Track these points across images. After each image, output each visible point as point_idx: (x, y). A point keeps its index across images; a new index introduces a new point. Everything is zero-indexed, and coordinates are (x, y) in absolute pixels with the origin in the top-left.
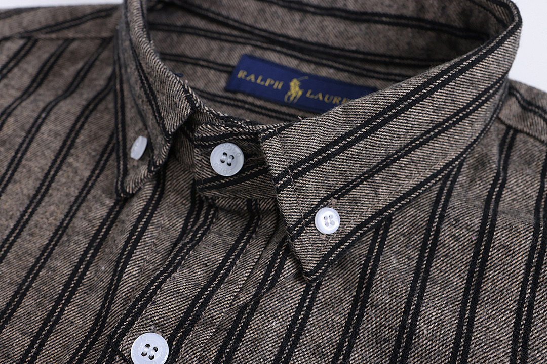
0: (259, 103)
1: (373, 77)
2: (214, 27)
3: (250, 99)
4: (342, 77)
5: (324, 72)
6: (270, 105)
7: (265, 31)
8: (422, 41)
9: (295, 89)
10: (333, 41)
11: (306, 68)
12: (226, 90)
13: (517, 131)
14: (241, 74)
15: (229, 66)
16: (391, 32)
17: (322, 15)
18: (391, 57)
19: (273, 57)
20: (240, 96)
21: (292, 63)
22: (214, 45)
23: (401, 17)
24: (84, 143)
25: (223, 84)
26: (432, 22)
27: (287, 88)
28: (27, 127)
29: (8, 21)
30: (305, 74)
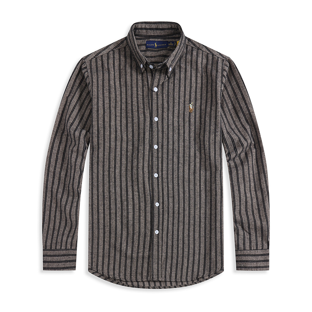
0: (152, 49)
1: (166, 39)
2: (140, 37)
3: (150, 49)
4: (162, 40)
5: (159, 40)
6: (153, 49)
7: (148, 35)
8: (172, 31)
9: (156, 45)
10: (159, 34)
11: (156, 40)
12: (146, 48)
13: (188, 45)
14: (147, 45)
15: (145, 44)
16: (168, 31)
17: (156, 30)
18: (169, 35)
19: (151, 40)
20: (149, 49)
21: (154, 40)
22: (141, 41)
23: (169, 28)
24: (133, 67)
25: (145, 47)
26: (174, 28)
27: (155, 45)
28: (124, 66)
29: (107, 49)
30: (156, 41)
